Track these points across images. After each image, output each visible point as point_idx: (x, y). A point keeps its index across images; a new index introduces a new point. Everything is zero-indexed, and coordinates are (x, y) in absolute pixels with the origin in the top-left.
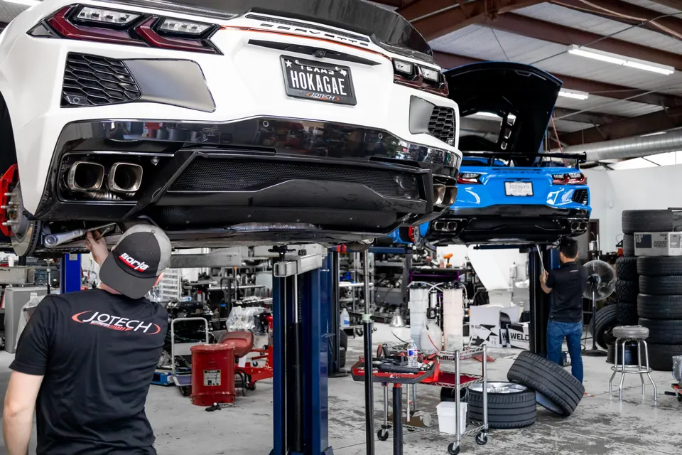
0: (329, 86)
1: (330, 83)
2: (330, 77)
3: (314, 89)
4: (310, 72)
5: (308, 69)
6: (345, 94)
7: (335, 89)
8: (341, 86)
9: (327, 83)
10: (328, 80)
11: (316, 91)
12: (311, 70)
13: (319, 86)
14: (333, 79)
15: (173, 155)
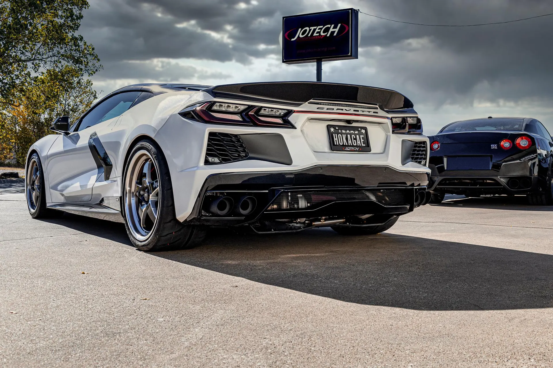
0: (355, 141)
1: (355, 139)
2: (356, 135)
3: (347, 144)
4: (344, 134)
5: (343, 131)
6: (364, 145)
7: (359, 142)
8: (362, 140)
9: (354, 139)
10: (355, 138)
11: (348, 146)
12: (345, 132)
13: (350, 142)
14: (358, 136)
15: (267, 191)
